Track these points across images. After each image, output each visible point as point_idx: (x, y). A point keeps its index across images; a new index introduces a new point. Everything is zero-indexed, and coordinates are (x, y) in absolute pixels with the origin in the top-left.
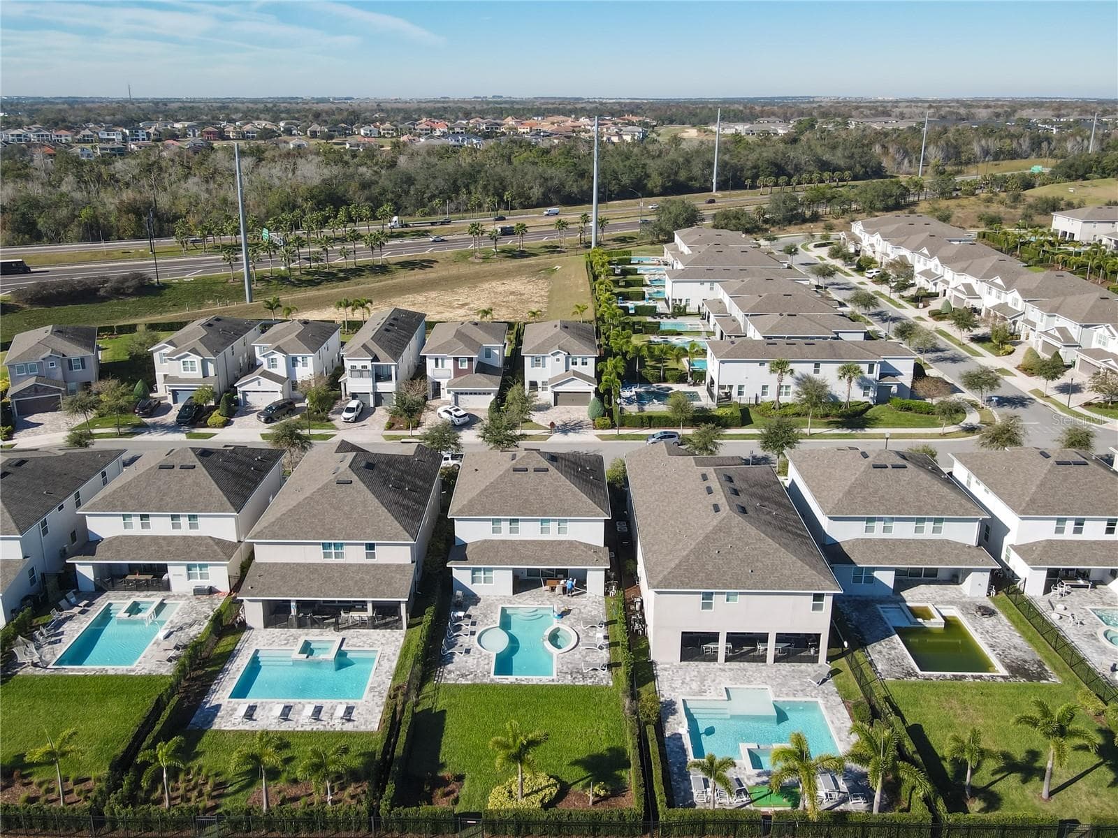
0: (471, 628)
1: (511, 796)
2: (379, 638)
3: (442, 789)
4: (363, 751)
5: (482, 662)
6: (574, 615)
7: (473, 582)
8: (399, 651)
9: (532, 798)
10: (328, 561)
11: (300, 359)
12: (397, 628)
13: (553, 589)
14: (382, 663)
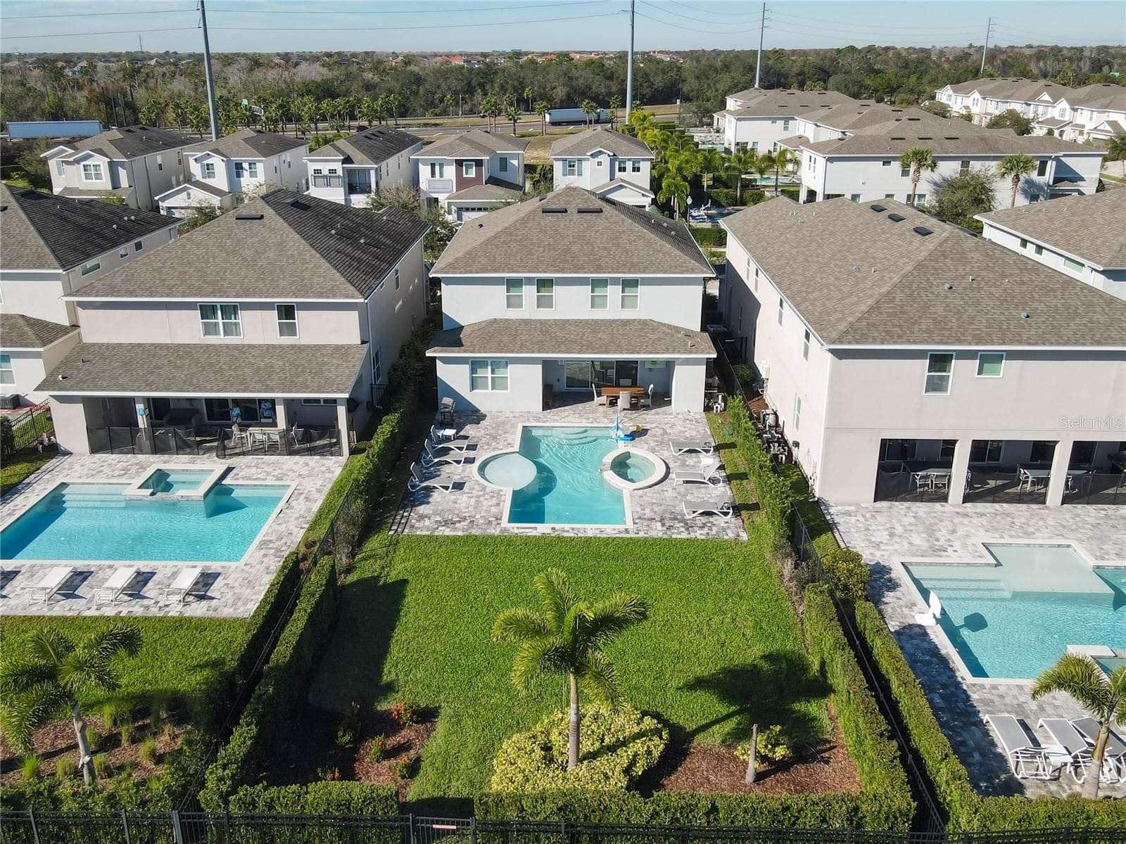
0: (466, 454)
1: (548, 760)
2: (296, 468)
3: (379, 739)
4: (214, 656)
5: (485, 503)
6: (655, 436)
7: (473, 387)
8: (330, 486)
9: (601, 763)
10: (212, 340)
11: (246, 165)
12: (332, 454)
13: (613, 403)
14: (294, 503)
